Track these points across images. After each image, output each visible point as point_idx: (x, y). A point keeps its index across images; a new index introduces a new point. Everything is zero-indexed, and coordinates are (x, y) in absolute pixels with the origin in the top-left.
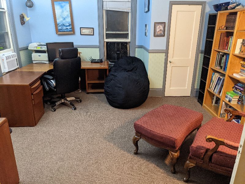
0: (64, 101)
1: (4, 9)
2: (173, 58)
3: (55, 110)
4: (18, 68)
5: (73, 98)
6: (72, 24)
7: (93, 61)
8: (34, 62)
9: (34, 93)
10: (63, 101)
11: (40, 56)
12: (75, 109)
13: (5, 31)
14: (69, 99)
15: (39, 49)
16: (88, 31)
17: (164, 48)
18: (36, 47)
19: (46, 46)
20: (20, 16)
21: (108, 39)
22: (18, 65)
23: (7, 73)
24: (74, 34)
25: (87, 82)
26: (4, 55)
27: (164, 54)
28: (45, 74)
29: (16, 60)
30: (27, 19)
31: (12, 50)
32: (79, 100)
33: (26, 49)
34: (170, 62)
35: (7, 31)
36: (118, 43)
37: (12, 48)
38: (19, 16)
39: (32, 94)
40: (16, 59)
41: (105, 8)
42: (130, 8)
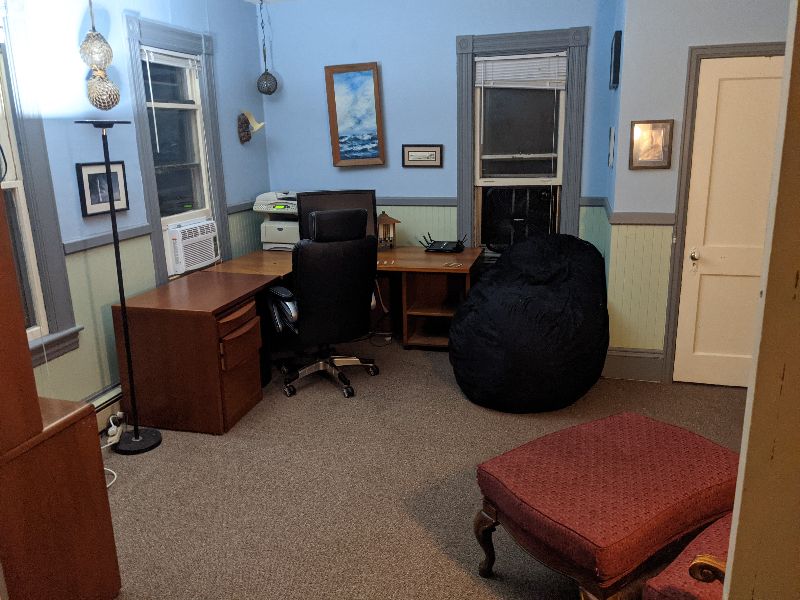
0: (324, 365)
1: (192, 102)
2: (704, 243)
3: (293, 393)
4: (218, 263)
5: (354, 361)
6: (380, 136)
7: (434, 249)
8: (266, 247)
9: (227, 338)
10: (321, 365)
11: (280, 229)
12: (351, 394)
13: (193, 160)
14: (339, 361)
15: (279, 209)
16: (427, 154)
17: (671, 208)
18: (274, 205)
19: (296, 202)
20: (239, 119)
21: (487, 179)
22: (216, 255)
23: (182, 275)
24: (384, 164)
25: (406, 313)
26: (179, 226)
27: (671, 228)
28: (277, 282)
29: (212, 240)
30: (256, 126)
31: (206, 213)
32: (371, 368)
33: (248, 209)
34: (693, 258)
35: (197, 162)
36: (521, 191)
37: (208, 207)
38: (236, 118)
39: (220, 340)
40: (215, 239)
41: (480, 82)
42: (565, 78)
